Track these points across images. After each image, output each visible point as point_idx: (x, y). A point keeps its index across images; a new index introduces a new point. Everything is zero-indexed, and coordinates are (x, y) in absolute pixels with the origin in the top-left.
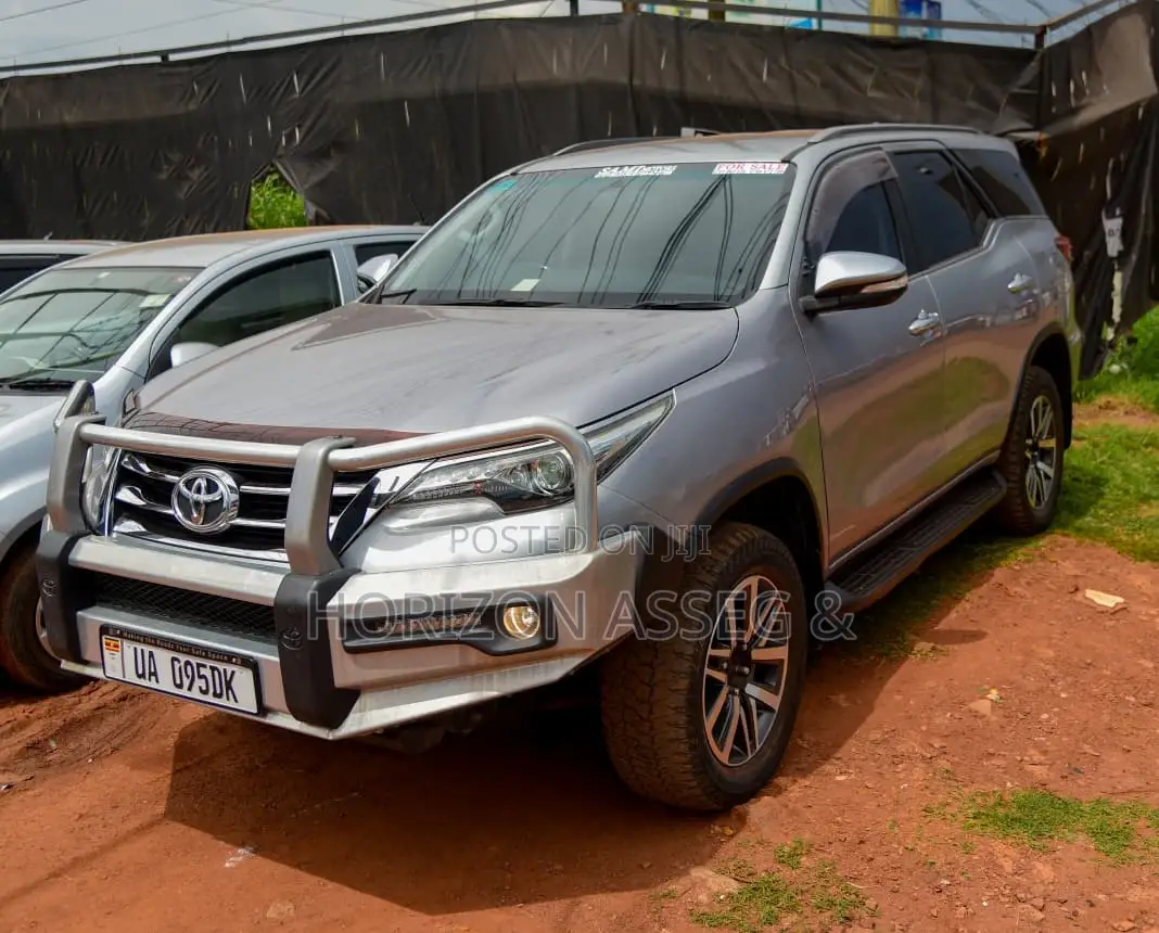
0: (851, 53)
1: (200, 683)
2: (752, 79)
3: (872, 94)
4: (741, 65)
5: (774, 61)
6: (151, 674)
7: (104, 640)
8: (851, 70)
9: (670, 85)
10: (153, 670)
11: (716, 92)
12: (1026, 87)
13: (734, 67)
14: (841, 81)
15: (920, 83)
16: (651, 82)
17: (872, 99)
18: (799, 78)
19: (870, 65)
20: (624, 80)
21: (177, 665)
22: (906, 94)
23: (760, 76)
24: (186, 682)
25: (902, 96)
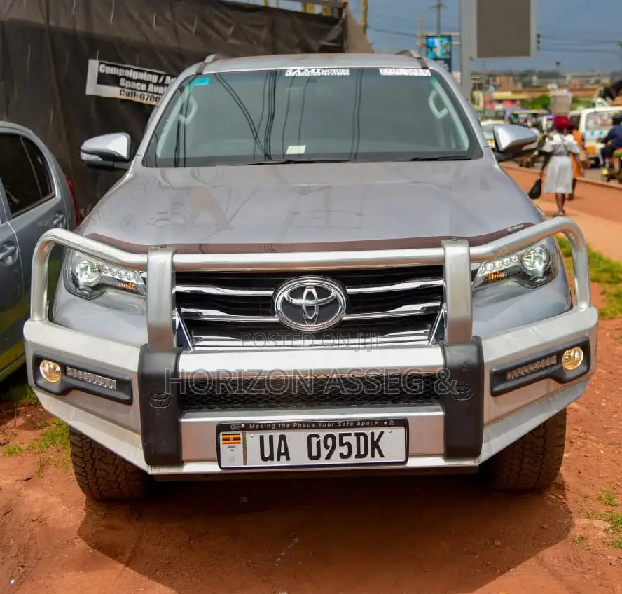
0: (217, 12)
1: (340, 449)
2: (145, 27)
3: (232, 41)
4: (136, 16)
5: (161, 14)
6: (280, 454)
7: (221, 437)
8: (217, 23)
9: (80, 27)
10: (283, 451)
11: (118, 34)
12: (333, 41)
13: (131, 17)
14: (210, 31)
15: (264, 34)
16: (64, 24)
17: (231, 44)
18: (180, 28)
19: (228, 20)
20: (41, 21)
21: (314, 440)
22: (254, 42)
23: (150, 25)
24: (324, 452)
25: (252, 43)
